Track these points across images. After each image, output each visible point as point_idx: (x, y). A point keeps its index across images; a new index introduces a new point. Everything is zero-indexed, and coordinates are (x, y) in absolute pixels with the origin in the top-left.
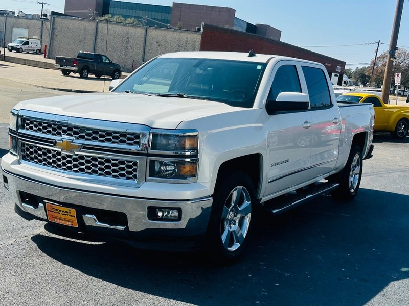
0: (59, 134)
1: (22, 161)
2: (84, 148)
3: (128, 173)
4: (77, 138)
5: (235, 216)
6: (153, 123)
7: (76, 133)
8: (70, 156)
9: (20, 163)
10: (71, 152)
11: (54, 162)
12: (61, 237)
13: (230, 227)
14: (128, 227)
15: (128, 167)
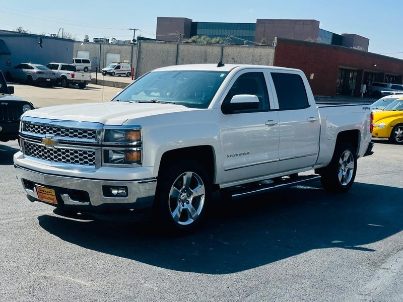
0: (45, 133)
1: (25, 156)
2: (60, 143)
3: (90, 160)
4: (56, 136)
5: (189, 197)
6: (106, 121)
7: (55, 131)
8: (52, 150)
9: (24, 158)
10: (52, 146)
11: (43, 155)
12: (61, 217)
13: (183, 206)
14: (90, 203)
15: (90, 156)
